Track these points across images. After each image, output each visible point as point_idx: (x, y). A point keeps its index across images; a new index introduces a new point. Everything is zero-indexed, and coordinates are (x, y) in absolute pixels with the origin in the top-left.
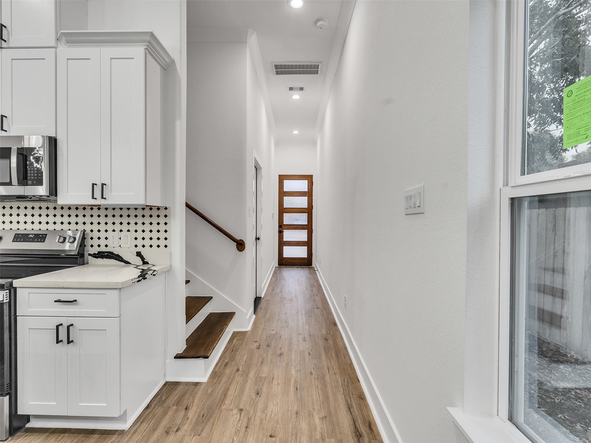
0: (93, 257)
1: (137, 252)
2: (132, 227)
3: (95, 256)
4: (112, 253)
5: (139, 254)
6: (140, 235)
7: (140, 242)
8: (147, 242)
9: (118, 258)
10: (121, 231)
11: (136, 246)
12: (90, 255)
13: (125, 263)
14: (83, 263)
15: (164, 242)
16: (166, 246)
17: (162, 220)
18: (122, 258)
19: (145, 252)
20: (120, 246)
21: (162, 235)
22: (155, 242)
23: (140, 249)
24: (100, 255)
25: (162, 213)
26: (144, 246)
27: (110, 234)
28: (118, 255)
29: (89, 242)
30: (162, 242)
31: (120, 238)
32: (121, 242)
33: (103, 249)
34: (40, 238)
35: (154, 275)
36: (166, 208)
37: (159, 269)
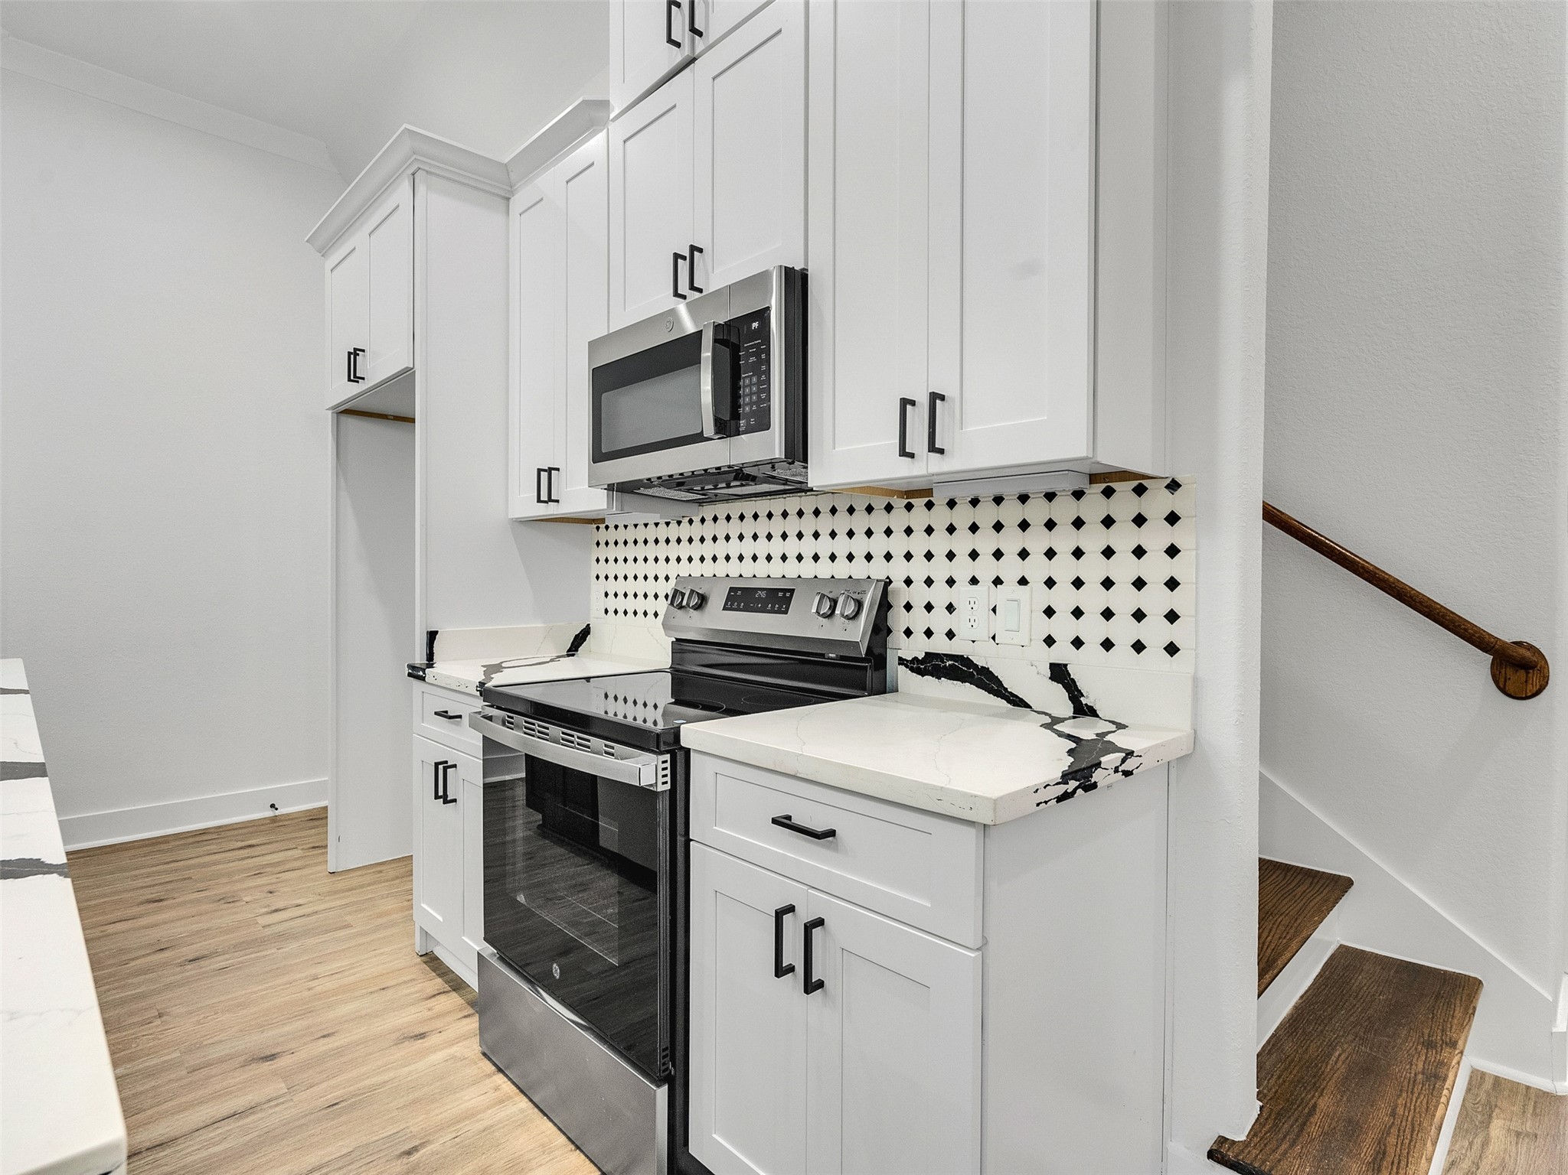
0: (912, 670)
1: (1053, 666)
2: (1037, 568)
4: (966, 661)
5: (1059, 673)
6: (1064, 598)
7: (1064, 627)
8: (1093, 629)
9: (987, 680)
10: (998, 581)
11: (1050, 641)
12: (902, 661)
13: (1009, 702)
14: (882, 688)
15: (1163, 632)
16: (1172, 649)
17: (1156, 537)
18: (999, 683)
19: (1084, 667)
20: (994, 638)
21: (1156, 600)
22: (1123, 630)
23: (1062, 653)
24: (931, 666)
25: (1157, 503)
26: (1078, 643)
27: (962, 593)
28: (985, 671)
29: (899, 620)
30: (1156, 633)
31: (994, 610)
32: (998, 624)
33: (940, 645)
34: (778, 599)
35: (1127, 774)
36: (1174, 486)
37: (1149, 749)
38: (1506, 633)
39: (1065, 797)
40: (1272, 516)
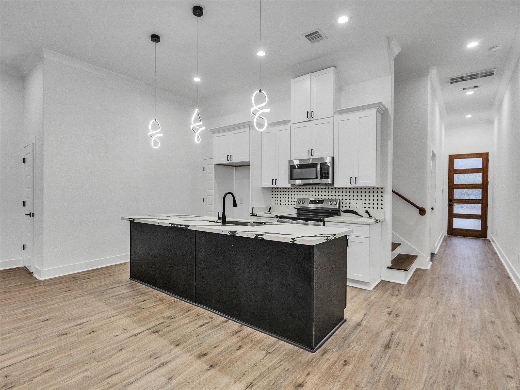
0: (343, 212)
1: (366, 211)
2: (363, 198)
3: (344, 212)
4: (353, 211)
5: (367, 212)
6: (367, 202)
7: (367, 206)
8: (371, 206)
9: (356, 213)
10: (357, 200)
11: (365, 208)
12: (341, 211)
13: (359, 216)
14: (340, 215)
15: (381, 206)
16: (382, 208)
17: (380, 194)
18: (358, 214)
19: (370, 211)
20: (357, 207)
21: (380, 202)
22: (375, 206)
23: (367, 209)
24: (347, 211)
25: (380, 190)
26: (369, 208)
27: (352, 201)
28: (356, 212)
29: (341, 205)
30: (380, 206)
31: (357, 203)
32: (358, 205)
33: (348, 208)
34: (321, 202)
35: (380, 222)
36: (382, 188)
37: (381, 219)
38: (421, 206)
39: (376, 223)
40: (393, 191)
